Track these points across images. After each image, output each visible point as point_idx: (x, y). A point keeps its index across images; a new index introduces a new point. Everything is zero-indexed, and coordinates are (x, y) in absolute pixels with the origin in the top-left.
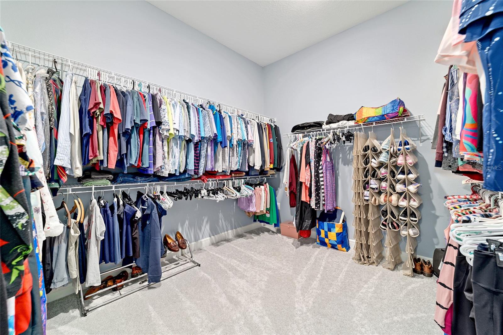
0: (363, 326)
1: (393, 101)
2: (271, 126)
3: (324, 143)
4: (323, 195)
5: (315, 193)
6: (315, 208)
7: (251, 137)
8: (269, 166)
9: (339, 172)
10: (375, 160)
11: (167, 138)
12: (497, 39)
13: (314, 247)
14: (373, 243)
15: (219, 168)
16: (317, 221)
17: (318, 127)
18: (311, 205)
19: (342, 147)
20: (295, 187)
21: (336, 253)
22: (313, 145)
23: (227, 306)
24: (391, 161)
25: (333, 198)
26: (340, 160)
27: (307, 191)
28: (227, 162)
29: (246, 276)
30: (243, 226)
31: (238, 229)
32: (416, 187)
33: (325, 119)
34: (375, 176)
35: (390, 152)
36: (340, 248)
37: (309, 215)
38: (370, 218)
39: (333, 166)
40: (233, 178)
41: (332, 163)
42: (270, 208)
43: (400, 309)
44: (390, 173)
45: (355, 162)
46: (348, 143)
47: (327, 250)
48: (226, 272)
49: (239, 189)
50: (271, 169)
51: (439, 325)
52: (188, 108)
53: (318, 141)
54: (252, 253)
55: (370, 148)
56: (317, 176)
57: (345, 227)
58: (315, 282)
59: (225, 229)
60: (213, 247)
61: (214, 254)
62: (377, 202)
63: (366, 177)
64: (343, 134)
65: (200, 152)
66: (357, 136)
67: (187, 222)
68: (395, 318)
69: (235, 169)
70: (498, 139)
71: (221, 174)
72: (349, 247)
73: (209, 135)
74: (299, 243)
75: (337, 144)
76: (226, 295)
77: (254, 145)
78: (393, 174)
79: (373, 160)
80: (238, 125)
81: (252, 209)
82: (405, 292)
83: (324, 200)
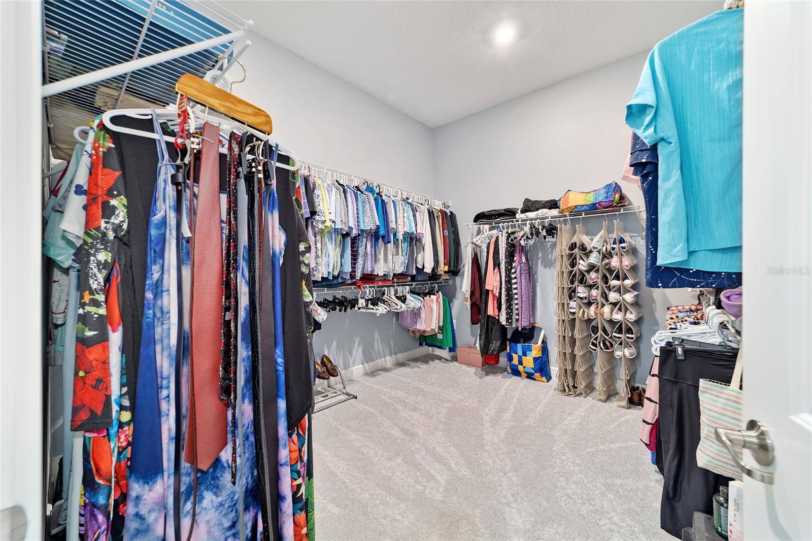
0: (563, 454)
1: (607, 185)
2: (446, 213)
3: (519, 238)
4: (516, 307)
5: (506, 304)
6: (506, 325)
7: (421, 228)
8: (443, 268)
9: (537, 277)
10: (584, 261)
11: (322, 231)
12: (650, 178)
13: (504, 377)
14: (580, 369)
15: (380, 270)
16: (508, 343)
17: (510, 215)
18: (501, 321)
19: (542, 243)
20: (479, 297)
21: (533, 383)
22: (503, 241)
23: (402, 438)
24: (603, 262)
25: (530, 311)
26: (540, 261)
27: (495, 302)
28: (389, 262)
29: (419, 409)
30: (405, 351)
31: (398, 354)
32: (633, 295)
33: (520, 206)
34: (584, 282)
35: (602, 252)
36: (539, 377)
37: (498, 334)
38: (577, 337)
39: (529, 269)
40: (396, 284)
41: (529, 264)
42: (443, 326)
43: (608, 439)
44: (603, 279)
45: (558, 263)
46: (549, 239)
47: (521, 381)
48: (393, 404)
49: (403, 299)
50: (445, 272)
51: (644, 442)
52: (345, 192)
53: (511, 235)
54: (421, 384)
55: (578, 246)
56: (509, 281)
57: (545, 349)
58: (507, 415)
59: (382, 354)
60: (368, 378)
61: (372, 385)
62: (586, 315)
63: (572, 283)
64: (544, 227)
65: (357, 250)
66: (561, 230)
67: (335, 343)
68: (601, 447)
69: (400, 272)
70: (652, 249)
71: (380, 278)
72: (551, 377)
73: (370, 227)
74: (484, 372)
75: (536, 239)
76: (398, 427)
77: (423, 239)
78: (605, 280)
79: (581, 262)
80: (404, 213)
81: (421, 326)
82: (616, 423)
83: (518, 314)
